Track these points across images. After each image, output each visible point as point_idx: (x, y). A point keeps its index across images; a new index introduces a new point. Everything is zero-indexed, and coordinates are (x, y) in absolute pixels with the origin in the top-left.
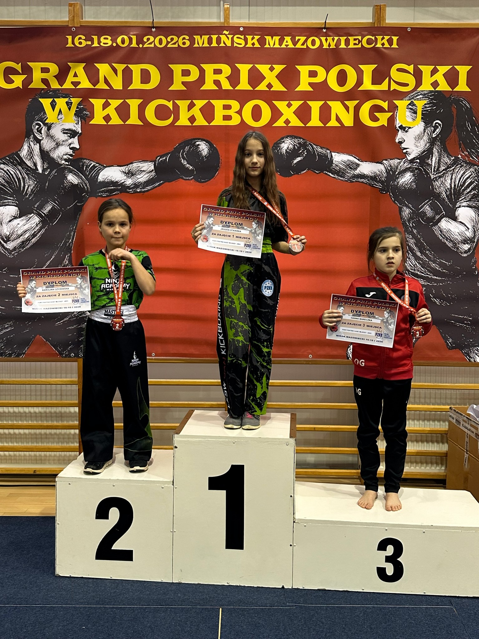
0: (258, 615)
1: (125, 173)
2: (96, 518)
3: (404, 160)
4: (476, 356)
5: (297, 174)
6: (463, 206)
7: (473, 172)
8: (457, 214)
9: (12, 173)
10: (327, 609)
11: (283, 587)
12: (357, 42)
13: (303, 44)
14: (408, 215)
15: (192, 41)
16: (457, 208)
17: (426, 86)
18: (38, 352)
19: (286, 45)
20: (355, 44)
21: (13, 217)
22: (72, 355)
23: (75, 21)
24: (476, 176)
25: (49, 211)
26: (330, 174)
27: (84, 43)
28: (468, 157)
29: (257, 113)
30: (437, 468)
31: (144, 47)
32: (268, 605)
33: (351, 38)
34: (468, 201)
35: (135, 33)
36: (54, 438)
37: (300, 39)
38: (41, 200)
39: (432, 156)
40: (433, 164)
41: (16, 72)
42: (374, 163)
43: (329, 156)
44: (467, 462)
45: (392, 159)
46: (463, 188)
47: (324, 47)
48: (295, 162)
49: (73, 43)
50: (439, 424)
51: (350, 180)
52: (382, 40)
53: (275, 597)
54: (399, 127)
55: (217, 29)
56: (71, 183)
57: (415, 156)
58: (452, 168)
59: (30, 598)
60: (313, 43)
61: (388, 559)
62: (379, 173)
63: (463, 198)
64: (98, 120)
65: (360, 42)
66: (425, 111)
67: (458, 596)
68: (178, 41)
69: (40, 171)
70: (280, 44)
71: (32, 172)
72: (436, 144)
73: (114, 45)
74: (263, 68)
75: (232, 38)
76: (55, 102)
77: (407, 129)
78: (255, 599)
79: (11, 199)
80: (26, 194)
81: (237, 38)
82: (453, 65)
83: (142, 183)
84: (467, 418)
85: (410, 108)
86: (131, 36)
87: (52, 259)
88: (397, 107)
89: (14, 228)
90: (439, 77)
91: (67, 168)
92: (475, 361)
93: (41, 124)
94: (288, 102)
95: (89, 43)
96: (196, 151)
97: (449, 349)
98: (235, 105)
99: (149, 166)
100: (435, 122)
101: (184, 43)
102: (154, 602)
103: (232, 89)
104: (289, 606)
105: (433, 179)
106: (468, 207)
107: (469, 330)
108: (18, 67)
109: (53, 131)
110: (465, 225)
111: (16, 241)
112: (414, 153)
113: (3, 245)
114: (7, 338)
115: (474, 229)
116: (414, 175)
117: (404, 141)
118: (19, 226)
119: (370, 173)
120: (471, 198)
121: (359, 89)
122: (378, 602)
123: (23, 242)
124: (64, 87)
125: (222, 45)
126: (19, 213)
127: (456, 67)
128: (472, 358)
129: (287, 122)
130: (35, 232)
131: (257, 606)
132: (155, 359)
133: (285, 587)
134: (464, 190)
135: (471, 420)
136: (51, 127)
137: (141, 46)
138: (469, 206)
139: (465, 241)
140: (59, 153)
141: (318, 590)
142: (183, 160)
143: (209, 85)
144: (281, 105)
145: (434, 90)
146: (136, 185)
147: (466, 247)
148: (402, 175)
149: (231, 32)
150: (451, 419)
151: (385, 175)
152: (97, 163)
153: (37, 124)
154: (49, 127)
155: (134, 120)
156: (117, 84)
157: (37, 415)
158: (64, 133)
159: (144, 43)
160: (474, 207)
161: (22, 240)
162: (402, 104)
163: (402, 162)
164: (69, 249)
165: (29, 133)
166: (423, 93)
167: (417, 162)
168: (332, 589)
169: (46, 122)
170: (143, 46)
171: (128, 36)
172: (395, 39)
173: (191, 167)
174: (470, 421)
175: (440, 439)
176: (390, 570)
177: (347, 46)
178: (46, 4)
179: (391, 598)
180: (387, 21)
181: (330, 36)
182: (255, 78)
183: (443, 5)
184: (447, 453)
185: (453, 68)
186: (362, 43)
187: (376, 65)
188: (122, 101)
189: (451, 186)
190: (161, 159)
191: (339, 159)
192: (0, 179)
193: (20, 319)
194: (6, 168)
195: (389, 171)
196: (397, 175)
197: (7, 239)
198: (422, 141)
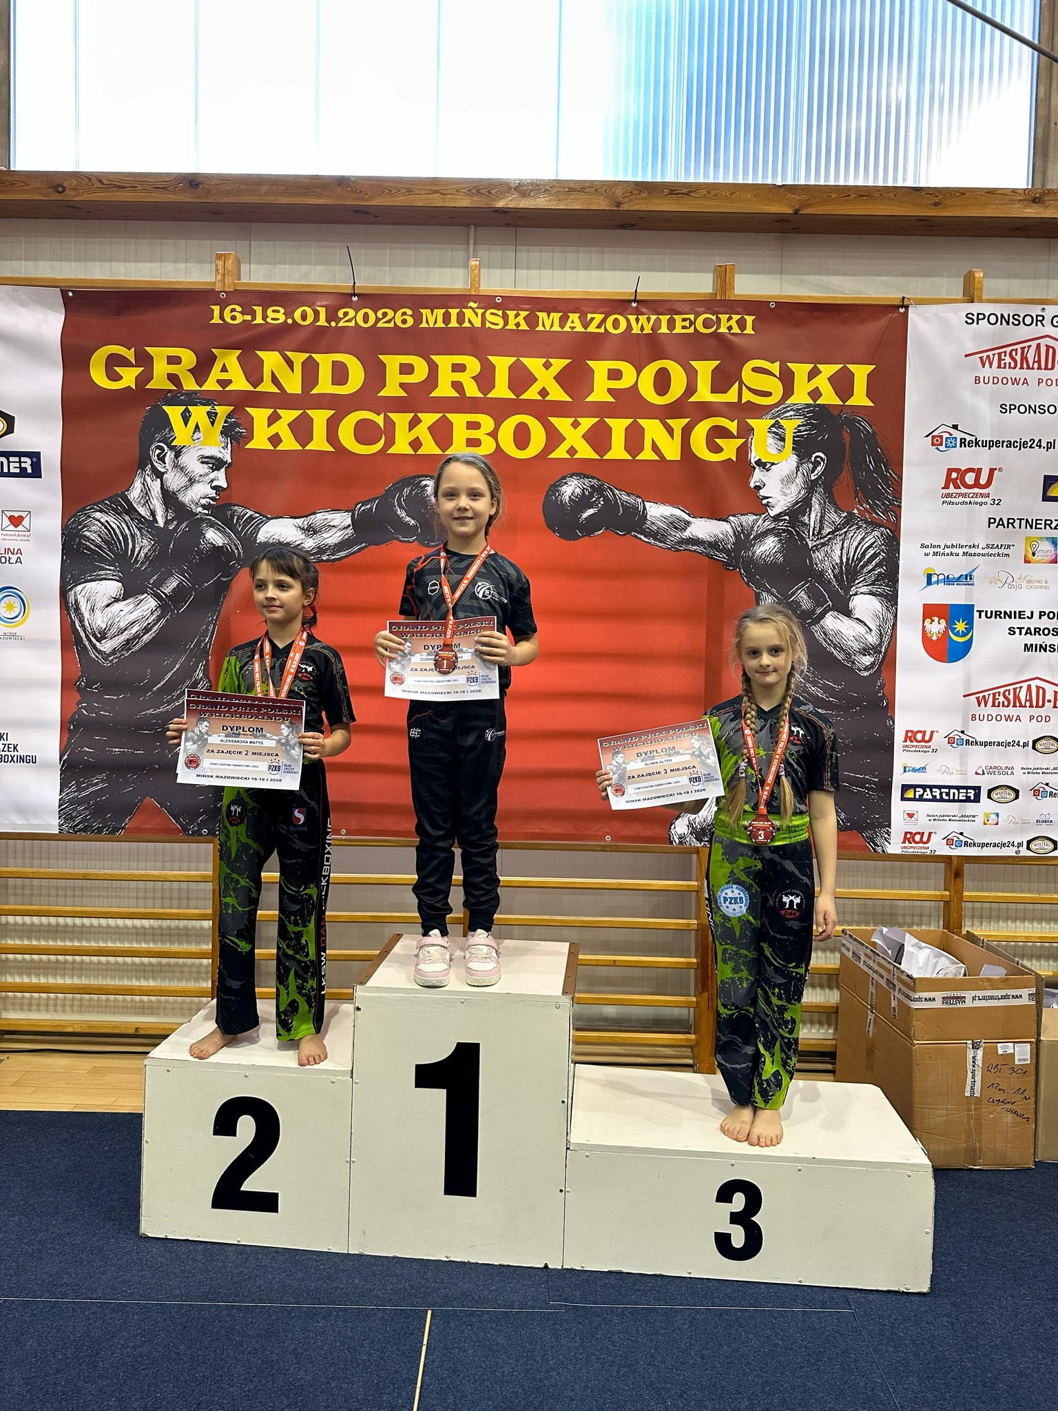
1: (303, 529)
2: (214, 1134)
3: (763, 516)
4: (886, 843)
5: (588, 535)
6: (861, 593)
7: (879, 538)
8: (851, 605)
9: (114, 526)
10: (623, 1314)
11: (546, 1266)
12: (687, 324)
13: (599, 327)
15: (418, 318)
16: (851, 596)
17: (801, 397)
18: (148, 826)
19: (570, 327)
20: (684, 327)
21: (112, 600)
22: (205, 832)
23: (226, 281)
24: (883, 545)
25: (174, 589)
26: (642, 537)
27: (240, 318)
28: (869, 513)
29: (522, 434)
30: (821, 1031)
31: (339, 325)
33: (678, 318)
34: (870, 585)
35: (324, 303)
36: (173, 972)
37: (594, 318)
38: (161, 571)
39: (810, 511)
40: (812, 524)
41: (125, 363)
42: (714, 521)
43: (641, 508)
44: (871, 1027)
45: (745, 515)
46: (862, 563)
47: (633, 332)
48: (585, 515)
49: (222, 317)
50: (823, 955)
51: (675, 548)
52: (728, 322)
53: (530, 1286)
54: (756, 463)
55: (460, 300)
56: (212, 543)
57: (782, 510)
58: (843, 531)
59: (83, 1284)
60: (616, 324)
61: (735, 1218)
62: (722, 536)
63: (862, 579)
64: (260, 441)
65: (691, 323)
66: (798, 436)
68: (394, 317)
69: (161, 523)
70: (562, 325)
71: (148, 524)
72: (816, 491)
73: (290, 321)
74: (534, 364)
75: (483, 315)
76: (189, 412)
77: (768, 465)
78: (492, 1291)
79: (110, 570)
80: (136, 561)
81: (491, 314)
82: (845, 363)
83: (331, 546)
84: (871, 950)
85: (774, 433)
86: (318, 308)
87: (175, 669)
88: (753, 429)
89: (114, 617)
90: (822, 382)
91: (206, 519)
92: (883, 851)
93: (165, 447)
94: (574, 419)
95: (248, 318)
96: (421, 496)
97: (840, 830)
98: (487, 422)
99: (343, 519)
100: (814, 455)
101: (404, 321)
102: (308, 1295)
103: (481, 395)
104: (553, 1307)
105: (812, 547)
106: (869, 594)
107: (873, 799)
108: (130, 354)
109: (184, 459)
110: (866, 625)
111: (116, 638)
112: (780, 504)
114: (96, 801)
115: (880, 631)
116: (780, 541)
117: (765, 485)
118: (122, 614)
119: (708, 537)
120: (875, 581)
121: (690, 400)
122: (716, 1300)
123: (128, 641)
125: (466, 324)
126: (122, 592)
127: (849, 366)
128: (878, 846)
129: (572, 451)
130: (149, 624)
131: (496, 1306)
132: (345, 840)
133: (550, 1266)
134: (863, 567)
135: (878, 955)
136: (181, 452)
137: (333, 324)
138: (871, 593)
139: (865, 651)
140: (193, 494)
141: (609, 1272)
142: (399, 510)
143: (444, 390)
144: (562, 424)
145: (812, 402)
146: (321, 550)
147: (867, 660)
148: (760, 541)
149: (482, 305)
150: (844, 950)
151: (732, 540)
152: (256, 513)
153: (159, 447)
154: (178, 453)
155: (319, 443)
156: (293, 385)
157: (147, 931)
158: (202, 463)
159: (338, 320)
160: (881, 595)
161: (127, 637)
162: (760, 425)
163: (761, 520)
164: (205, 652)
165: (143, 461)
166: (795, 408)
167: (786, 520)
168: (633, 1272)
169: (173, 444)
170: (337, 324)
171: (313, 307)
172: (749, 319)
173: (413, 522)
174: (876, 957)
175: (825, 982)
176: (738, 1238)
177: (671, 331)
178: (187, 260)
179: (739, 1291)
180: (737, 292)
181: (643, 314)
182: (520, 379)
183: (827, 273)
184: (837, 1008)
185: (845, 369)
186: (695, 326)
187: (719, 362)
188: (301, 411)
189: (841, 560)
190: (363, 508)
191: (657, 512)
192: (93, 536)
193: (118, 769)
194: (104, 518)
195: (740, 534)
196: (753, 539)
197: (102, 636)
198: (793, 486)
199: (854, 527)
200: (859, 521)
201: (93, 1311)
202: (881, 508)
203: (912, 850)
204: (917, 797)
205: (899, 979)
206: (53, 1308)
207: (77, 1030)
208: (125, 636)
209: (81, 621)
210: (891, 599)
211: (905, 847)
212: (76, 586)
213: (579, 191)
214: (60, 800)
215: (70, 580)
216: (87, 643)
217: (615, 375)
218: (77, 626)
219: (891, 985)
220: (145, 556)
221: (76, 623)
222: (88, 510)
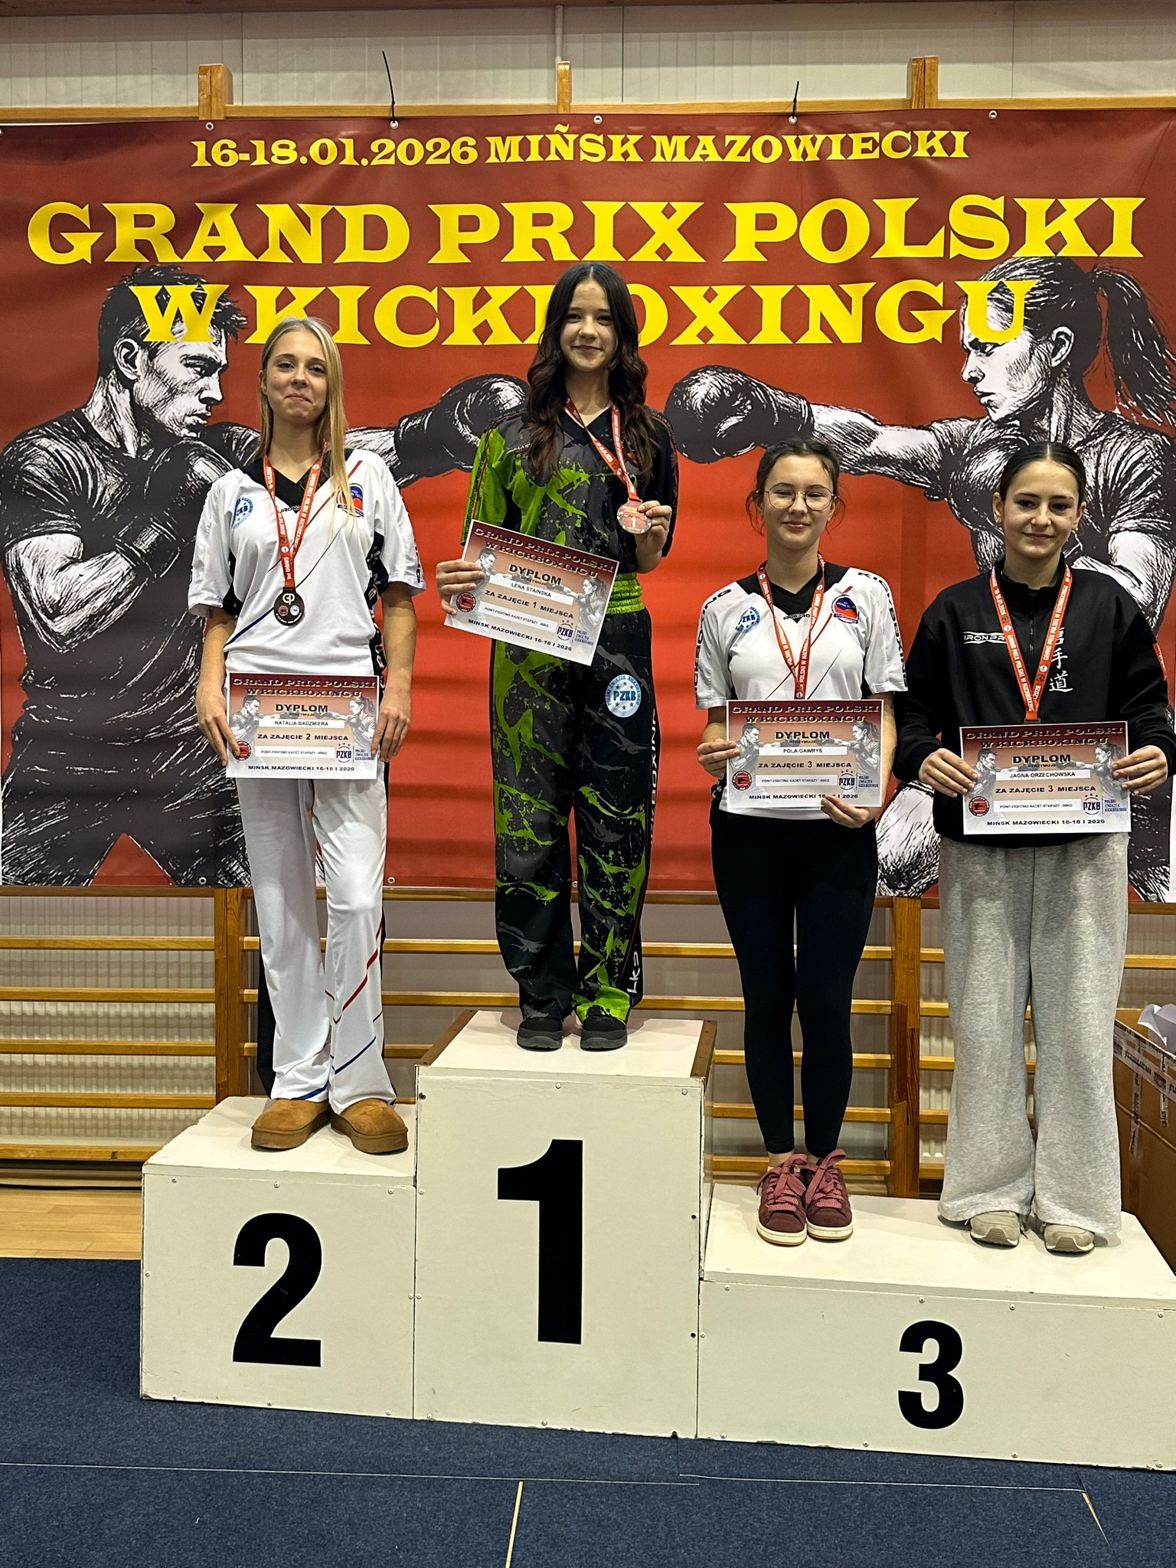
0: (607, 1500)
2: (235, 1264)
3: (982, 421)
4: (1162, 888)
5: (730, 455)
6: (1126, 529)
7: (1151, 449)
8: (1111, 547)
9: (68, 457)
10: (774, 1489)
11: (675, 1436)
12: (869, 145)
13: (742, 153)
14: (994, 551)
15: (483, 149)
16: (1111, 533)
18: (126, 874)
19: (701, 156)
20: (864, 151)
21: (68, 560)
22: (203, 881)
23: (214, 106)
24: (1157, 458)
25: (153, 544)
27: (234, 158)
28: (1136, 413)
31: (372, 164)
32: (635, 1477)
33: (856, 138)
34: (1138, 517)
35: (351, 132)
36: (161, 1077)
37: (735, 141)
38: (133, 519)
39: (1051, 412)
40: (1054, 431)
41: (76, 226)
42: (911, 430)
43: (805, 414)
45: (955, 420)
46: (1126, 486)
47: (791, 160)
48: (725, 426)
49: (209, 158)
51: (855, 470)
52: (928, 141)
53: (653, 1457)
54: (971, 344)
55: (542, 122)
56: (203, 479)
57: (1008, 412)
58: (1099, 440)
59: (75, 1449)
60: (767, 149)
61: (926, 1373)
62: (923, 452)
63: (1127, 509)
65: (876, 145)
66: (1032, 304)
67: (1095, 1465)
68: (450, 150)
69: (132, 452)
70: (689, 153)
71: (113, 454)
72: (1059, 383)
73: (304, 160)
74: (649, 211)
75: (577, 142)
76: (167, 293)
77: (989, 348)
78: (604, 1462)
79: (64, 519)
80: (99, 506)
81: (588, 140)
82: (1100, 195)
84: (1136, 1036)
85: (997, 300)
86: (343, 140)
87: (156, 656)
88: (966, 296)
89: (70, 586)
90: (1066, 224)
91: (194, 445)
92: (1159, 900)
93: (135, 344)
94: (707, 288)
95: (246, 157)
96: (492, 404)
99: (382, 440)
100: (1056, 332)
101: (464, 155)
102: (364, 1463)
104: (684, 1480)
106: (1138, 531)
107: (1144, 826)
108: (83, 214)
109: (162, 361)
110: (1132, 575)
111: (75, 614)
112: (1007, 403)
113: (46, 624)
114: (52, 840)
115: (1153, 583)
116: (1006, 456)
117: (984, 376)
118: (82, 580)
119: (902, 453)
120: (1145, 511)
121: (874, 256)
123: (91, 617)
124: (186, 259)
125: (553, 157)
126: (82, 549)
127: (1105, 200)
128: (1151, 893)
130: (119, 594)
131: (609, 1478)
132: (395, 892)
133: (680, 1436)
134: (1128, 492)
135: (1144, 1042)
136: (157, 351)
137: (364, 162)
138: (1140, 529)
140: (175, 411)
141: (758, 1443)
142: (460, 426)
143: (522, 252)
144: (691, 296)
148: (978, 457)
149: (575, 128)
151: (937, 457)
153: (126, 345)
154: (153, 352)
155: (348, 333)
156: (310, 251)
158: (187, 365)
159: (371, 156)
160: (1154, 532)
161: (90, 612)
162: (976, 290)
163: (978, 427)
164: (197, 633)
165: (105, 366)
166: (1027, 262)
167: (1015, 426)
168: (791, 1443)
169: (145, 340)
170: (370, 162)
171: (335, 139)
172: (960, 136)
174: (1142, 1044)
176: (930, 1398)
177: (847, 157)
178: (152, 71)
179: (932, 1467)
180: (941, 96)
181: (805, 133)
182: (630, 232)
183: (1081, 57)
185: (1100, 205)
186: (881, 149)
187: (916, 199)
188: (322, 289)
189: (1096, 482)
190: (410, 424)
191: (828, 419)
192: (39, 472)
193: (82, 796)
194: (53, 446)
195: (948, 447)
196: (967, 455)
197: (55, 611)
198: (1026, 377)
199: (1115, 434)
200: (1122, 425)
201: (89, 1477)
202: (1154, 406)
205: (1170, 1071)
207: (33, 1156)
208: (87, 611)
209: (26, 591)
210: (1169, 537)
212: (17, 542)
214: (3, 839)
215: (8, 535)
216: (34, 622)
217: (766, 222)
218: (21, 598)
219: (1160, 1082)
220: (112, 499)
221: (19, 594)
222: (31, 435)
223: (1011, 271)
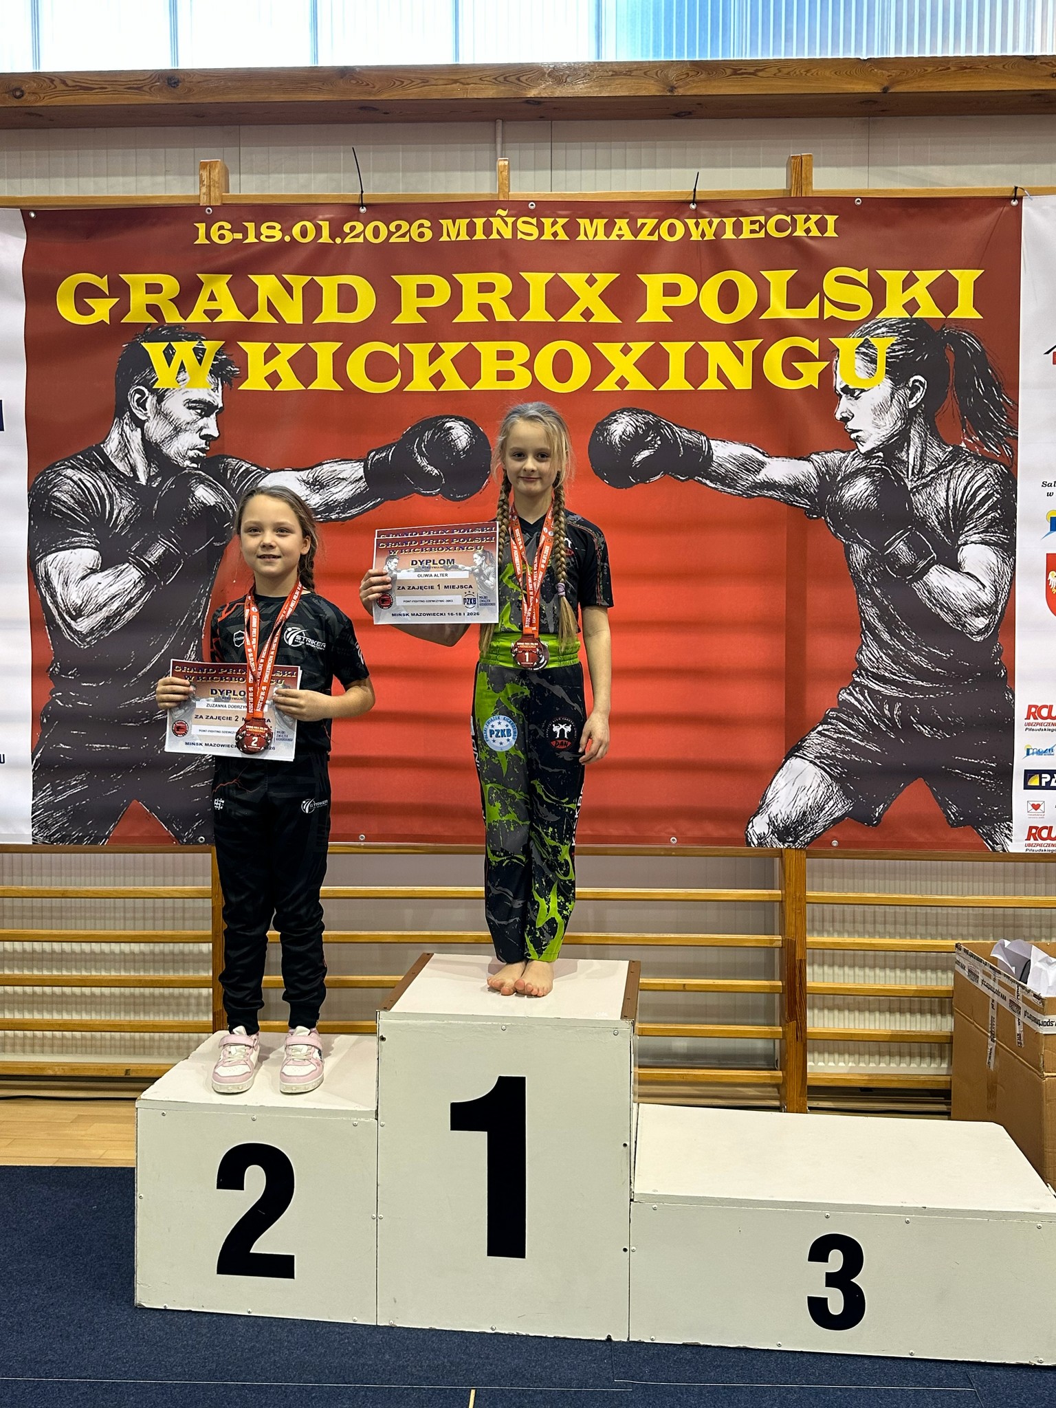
1: (308, 483)
2: (218, 1187)
3: (852, 453)
4: (1007, 840)
5: (643, 481)
6: (972, 542)
7: (991, 476)
8: (960, 557)
9: (89, 485)
10: (701, 1394)
11: (609, 1339)
12: (756, 227)
13: (651, 234)
14: (863, 561)
15: (437, 230)
16: (960, 546)
17: (894, 310)
18: (136, 834)
19: (617, 235)
20: (752, 231)
21: (89, 571)
22: (202, 840)
23: (213, 194)
24: (997, 484)
25: (160, 557)
27: (229, 237)
28: (979, 446)
29: (562, 367)
31: (345, 242)
32: (574, 1383)
33: (745, 221)
34: (982, 532)
35: (327, 216)
36: (168, 1004)
37: (646, 224)
38: (144, 536)
39: (909, 446)
40: (911, 461)
41: (96, 293)
42: (793, 460)
43: (705, 448)
44: (992, 1058)
45: (830, 452)
46: (972, 507)
47: (692, 239)
48: (639, 458)
49: (208, 236)
50: (934, 976)
51: (747, 494)
52: (805, 223)
53: (591, 1362)
54: (842, 390)
55: (487, 207)
56: (202, 503)
57: (874, 446)
58: (948, 469)
60: (672, 230)
61: (832, 1280)
62: (804, 479)
63: (972, 525)
64: (255, 381)
65: (762, 226)
66: (892, 357)
67: (983, 1361)
68: (409, 231)
69: (143, 480)
70: (608, 232)
71: (127, 482)
72: (915, 422)
73: (287, 239)
74: (575, 280)
75: (514, 224)
76: (173, 349)
77: (857, 393)
78: (546, 1368)
79: (85, 536)
80: (115, 525)
81: (524, 222)
82: (947, 268)
83: (340, 503)
84: (991, 967)
85: (864, 353)
86: (320, 222)
87: (163, 651)
88: (838, 350)
89: (90, 592)
90: (919, 292)
91: (196, 474)
92: (1004, 850)
93: (146, 391)
94: (624, 344)
95: (239, 236)
96: (445, 440)
97: (952, 826)
98: (520, 351)
99: (354, 470)
100: (912, 379)
101: (421, 235)
102: (331, 1372)
103: (513, 319)
104: (618, 1386)
105: (912, 489)
106: (982, 543)
107: (991, 788)
108: (102, 283)
109: (169, 405)
110: (978, 580)
111: (94, 616)
112: (872, 438)
113: (70, 624)
114: (75, 807)
115: (995, 587)
116: (873, 482)
117: (853, 416)
118: (100, 587)
119: (786, 480)
120: (987, 527)
121: (762, 317)
122: (811, 1377)
123: (108, 618)
124: (189, 320)
125: (495, 236)
126: (100, 561)
127: (951, 272)
128: (997, 844)
129: (622, 382)
130: (131, 598)
131: (551, 1385)
132: (365, 847)
133: (614, 1339)
134: (973, 511)
135: (1000, 973)
136: (164, 396)
137: (338, 241)
138: (984, 542)
139: (978, 611)
140: (179, 445)
141: (684, 1344)
142: (419, 458)
143: (470, 314)
144: (609, 351)
145: (909, 316)
146: (329, 507)
147: (981, 622)
148: (849, 483)
149: (513, 212)
150: (958, 968)
151: (816, 482)
152: (252, 465)
153: (138, 391)
154: (161, 397)
155: (325, 381)
156: (293, 313)
158: (189, 408)
159: (343, 236)
160: (995, 544)
161: (107, 614)
162: (846, 345)
163: (849, 458)
164: (197, 630)
165: (121, 408)
166: (887, 323)
167: (879, 457)
168: (713, 1344)
169: (154, 387)
170: (343, 240)
171: (314, 222)
172: (831, 219)
173: (436, 471)
174: (997, 974)
175: (936, 1008)
176: (836, 1303)
177: (737, 236)
178: (166, 173)
179: (839, 1367)
180: (815, 187)
181: (704, 217)
182: (560, 298)
183: (924, 162)
184: (952, 1037)
185: (947, 274)
186: (766, 230)
187: (796, 271)
188: (304, 344)
189: (947, 503)
190: (377, 457)
191: (725, 452)
192: (65, 498)
193: (99, 768)
194: (77, 475)
195: (824, 475)
196: (840, 481)
197: (78, 613)
198: (888, 416)
199: (962, 464)
200: (967, 457)
201: (82, 1391)
202: (994, 440)
203: (1038, 848)
204: (1044, 784)
205: (1025, 1000)
206: (36, 1388)
207: (59, 1073)
208: (105, 613)
209: (53, 596)
210: (1008, 549)
211: (1030, 845)
212: (46, 555)
213: (625, 75)
214: (33, 805)
215: (39, 549)
216: (60, 622)
217: (671, 290)
218: (49, 602)
219: (1015, 1008)
220: (125, 519)
221: (48, 599)
222: (58, 467)
223: (874, 330)
